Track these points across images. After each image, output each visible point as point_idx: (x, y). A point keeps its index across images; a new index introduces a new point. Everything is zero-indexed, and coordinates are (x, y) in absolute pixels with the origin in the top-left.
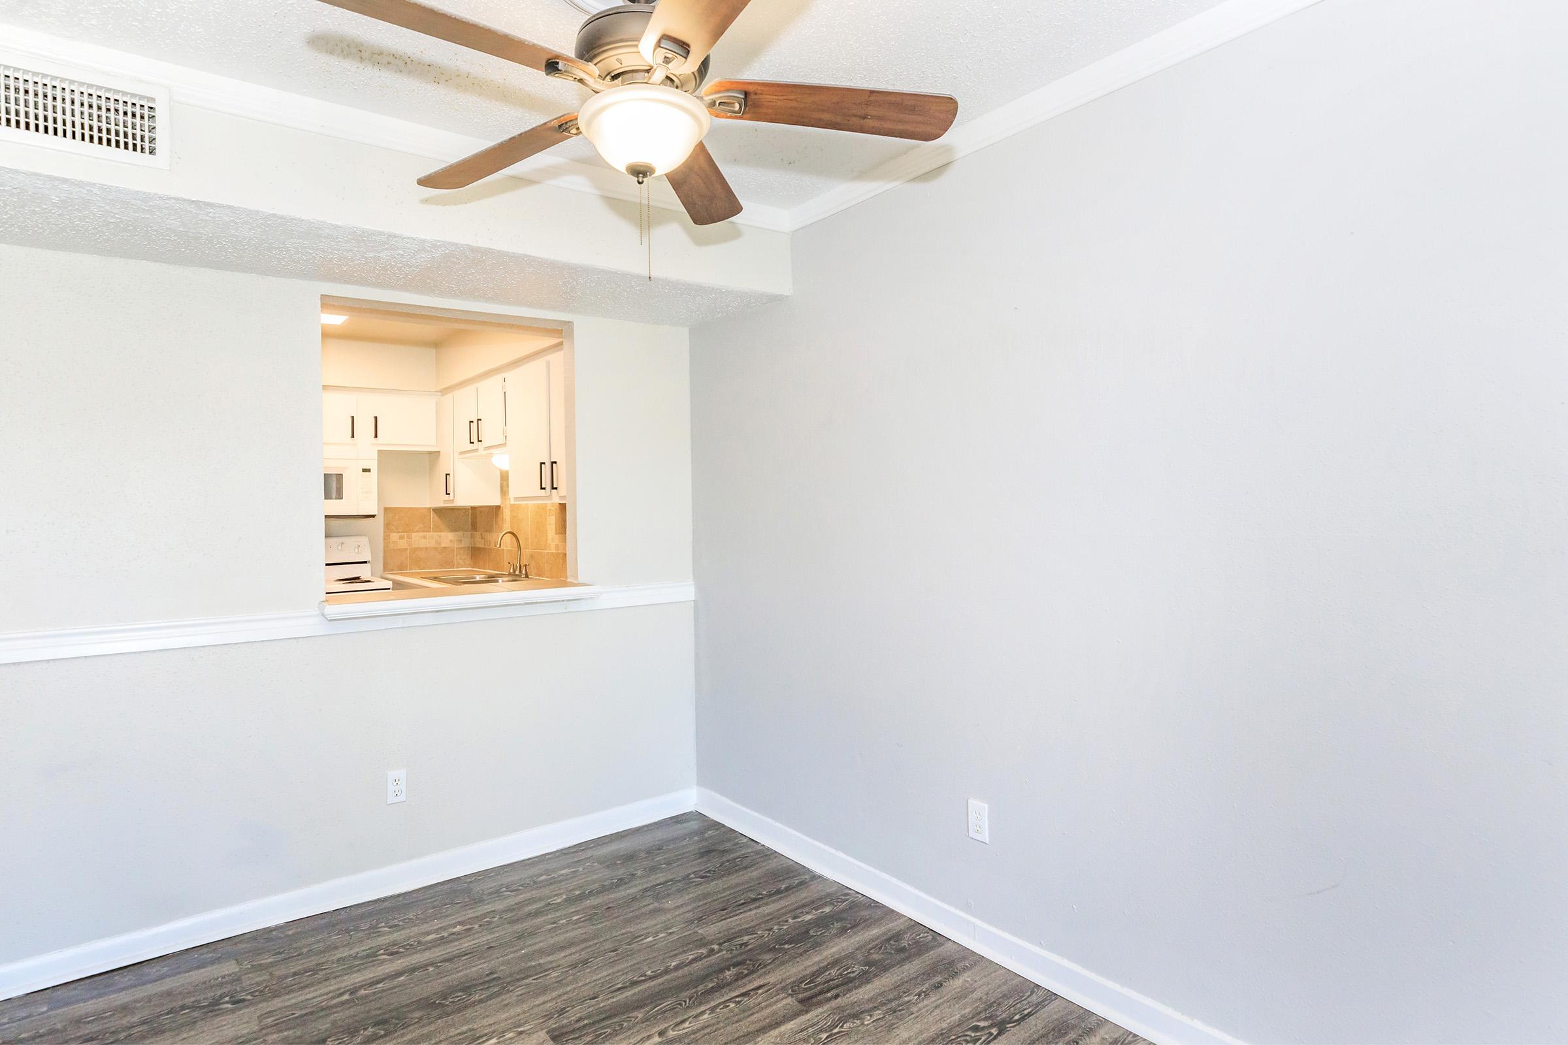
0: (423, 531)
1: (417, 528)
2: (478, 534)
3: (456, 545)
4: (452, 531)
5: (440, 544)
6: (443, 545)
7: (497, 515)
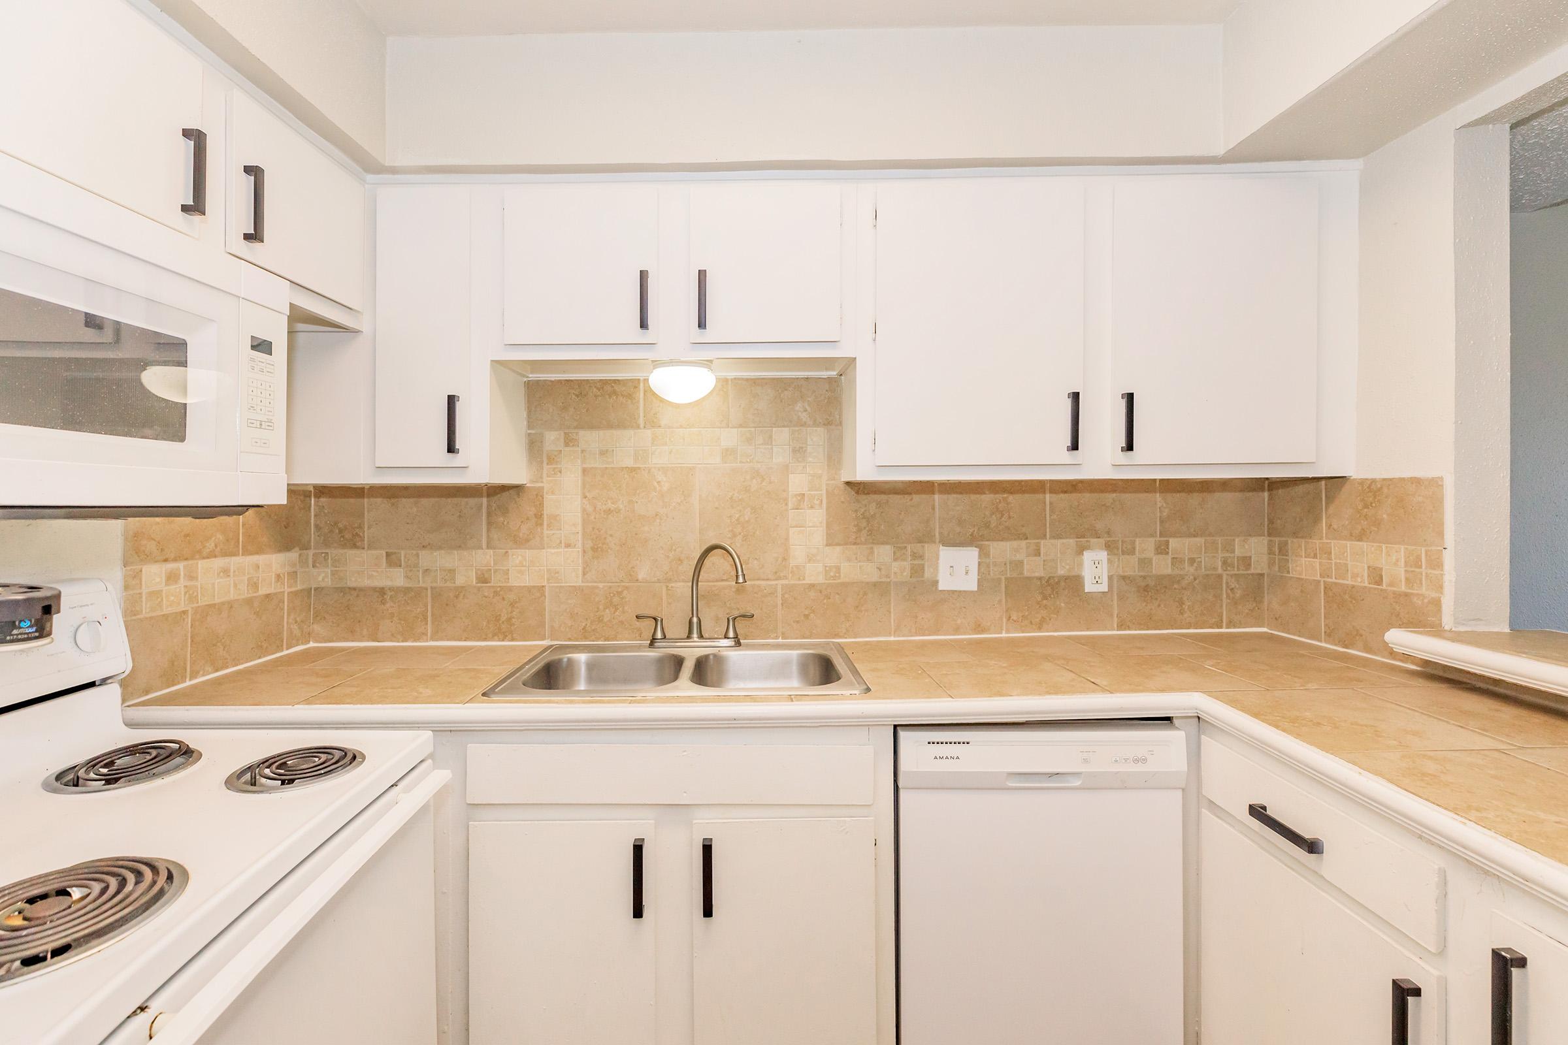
0: (224, 556)
1: (211, 545)
4: (280, 551)
6: (263, 591)
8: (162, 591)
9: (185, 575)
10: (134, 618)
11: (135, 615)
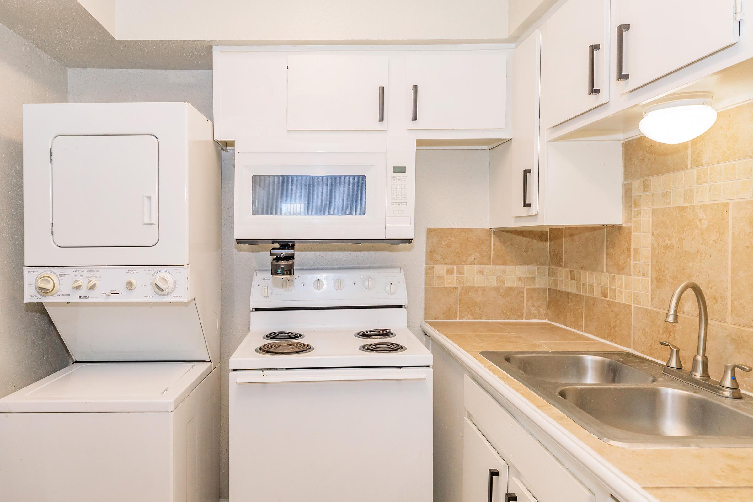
0: (481, 264)
1: (472, 258)
2: (563, 272)
3: (526, 285)
4: (520, 265)
5: (503, 282)
6: (508, 284)
7: (611, 244)
8: (444, 277)
9: (457, 271)
10: (430, 286)
11: (431, 286)
